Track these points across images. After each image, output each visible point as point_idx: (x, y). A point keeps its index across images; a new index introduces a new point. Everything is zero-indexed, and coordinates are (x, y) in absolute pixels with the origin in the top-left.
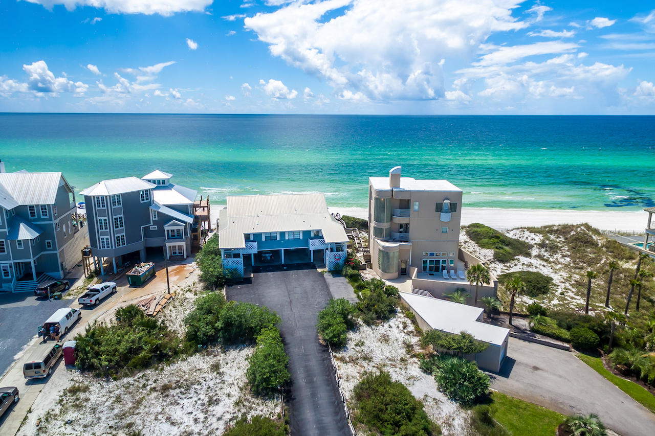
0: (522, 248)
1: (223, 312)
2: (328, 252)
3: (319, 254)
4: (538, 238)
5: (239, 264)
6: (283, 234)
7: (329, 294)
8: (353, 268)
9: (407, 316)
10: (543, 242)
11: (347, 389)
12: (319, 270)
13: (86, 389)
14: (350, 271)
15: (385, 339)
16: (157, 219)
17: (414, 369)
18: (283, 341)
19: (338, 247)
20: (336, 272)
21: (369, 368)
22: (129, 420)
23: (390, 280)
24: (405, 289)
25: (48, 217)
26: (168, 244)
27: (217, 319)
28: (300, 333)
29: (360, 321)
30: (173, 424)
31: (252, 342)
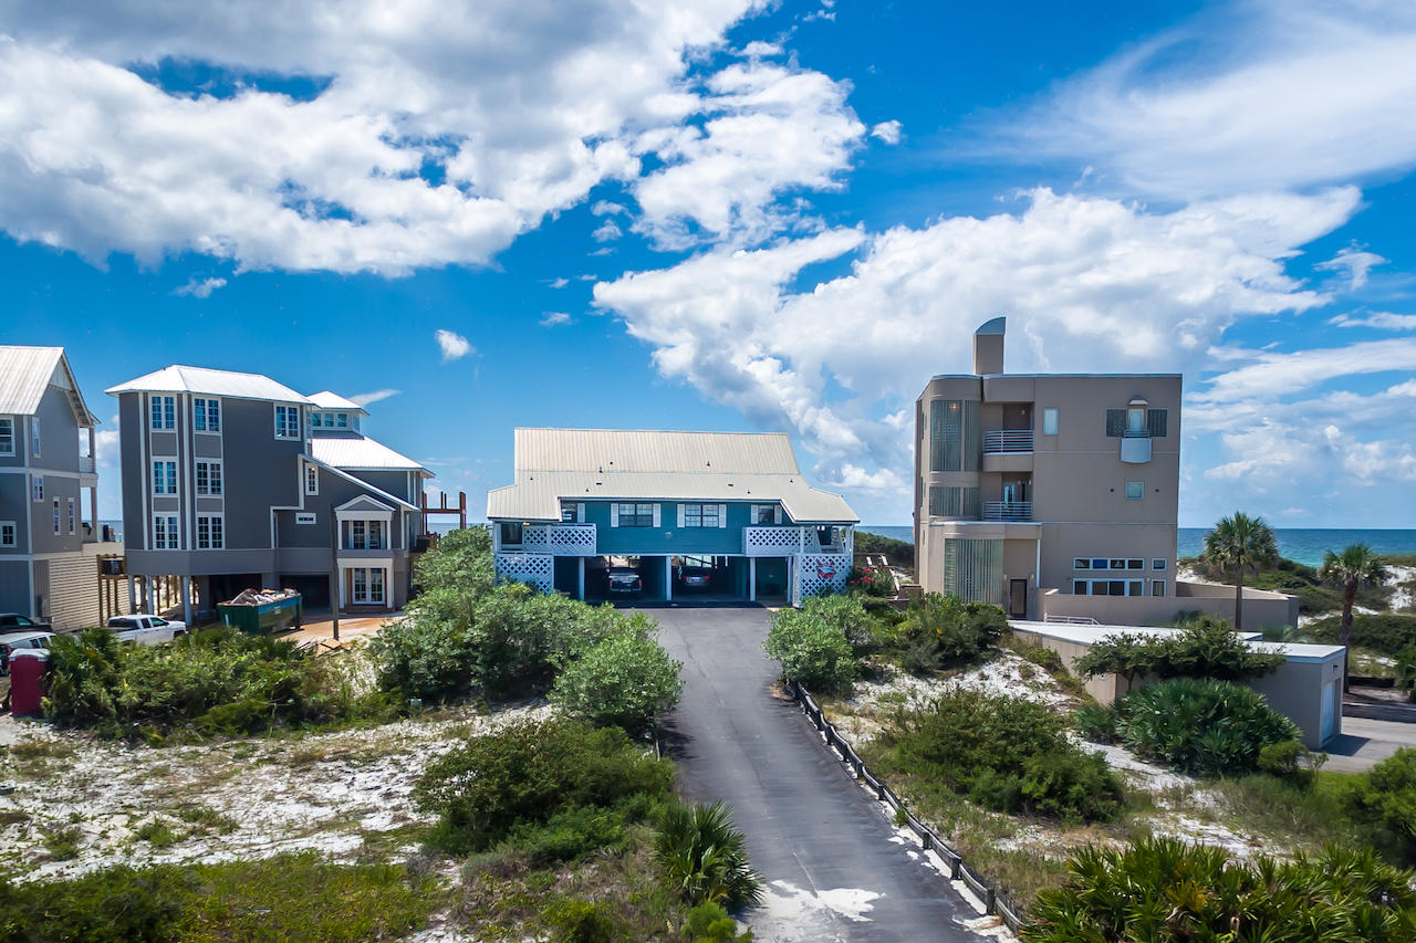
5: (542, 569)
6: (669, 507)
12: (774, 610)
14: (862, 598)
16: (316, 493)
25: (12, 454)
26: (343, 564)
29: (893, 668)
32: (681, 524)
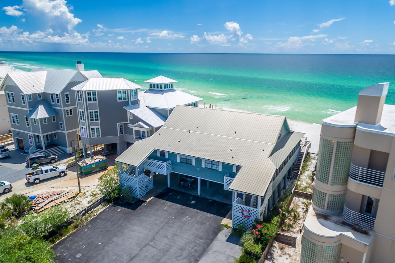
6: (199, 160)
16: (132, 118)
25: (59, 104)
32: (203, 166)
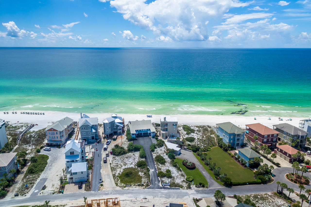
0: (193, 131)
1: (134, 146)
2: (152, 133)
3: (150, 133)
4: (197, 129)
5: (134, 136)
6: (143, 130)
7: (152, 142)
8: (157, 137)
9: (165, 146)
10: (198, 130)
11: (154, 157)
12: (150, 137)
13: (115, 158)
14: (156, 137)
15: (161, 150)
16: (116, 126)
17: (165, 155)
18: (144, 150)
19: (154, 132)
20: (153, 137)
21: (158, 154)
22: (123, 161)
23: (164, 139)
24: (166, 141)
25: (96, 127)
26: (118, 131)
27: (133, 147)
28: (147, 149)
29: (157, 147)
30: (130, 162)
31: (139, 151)
